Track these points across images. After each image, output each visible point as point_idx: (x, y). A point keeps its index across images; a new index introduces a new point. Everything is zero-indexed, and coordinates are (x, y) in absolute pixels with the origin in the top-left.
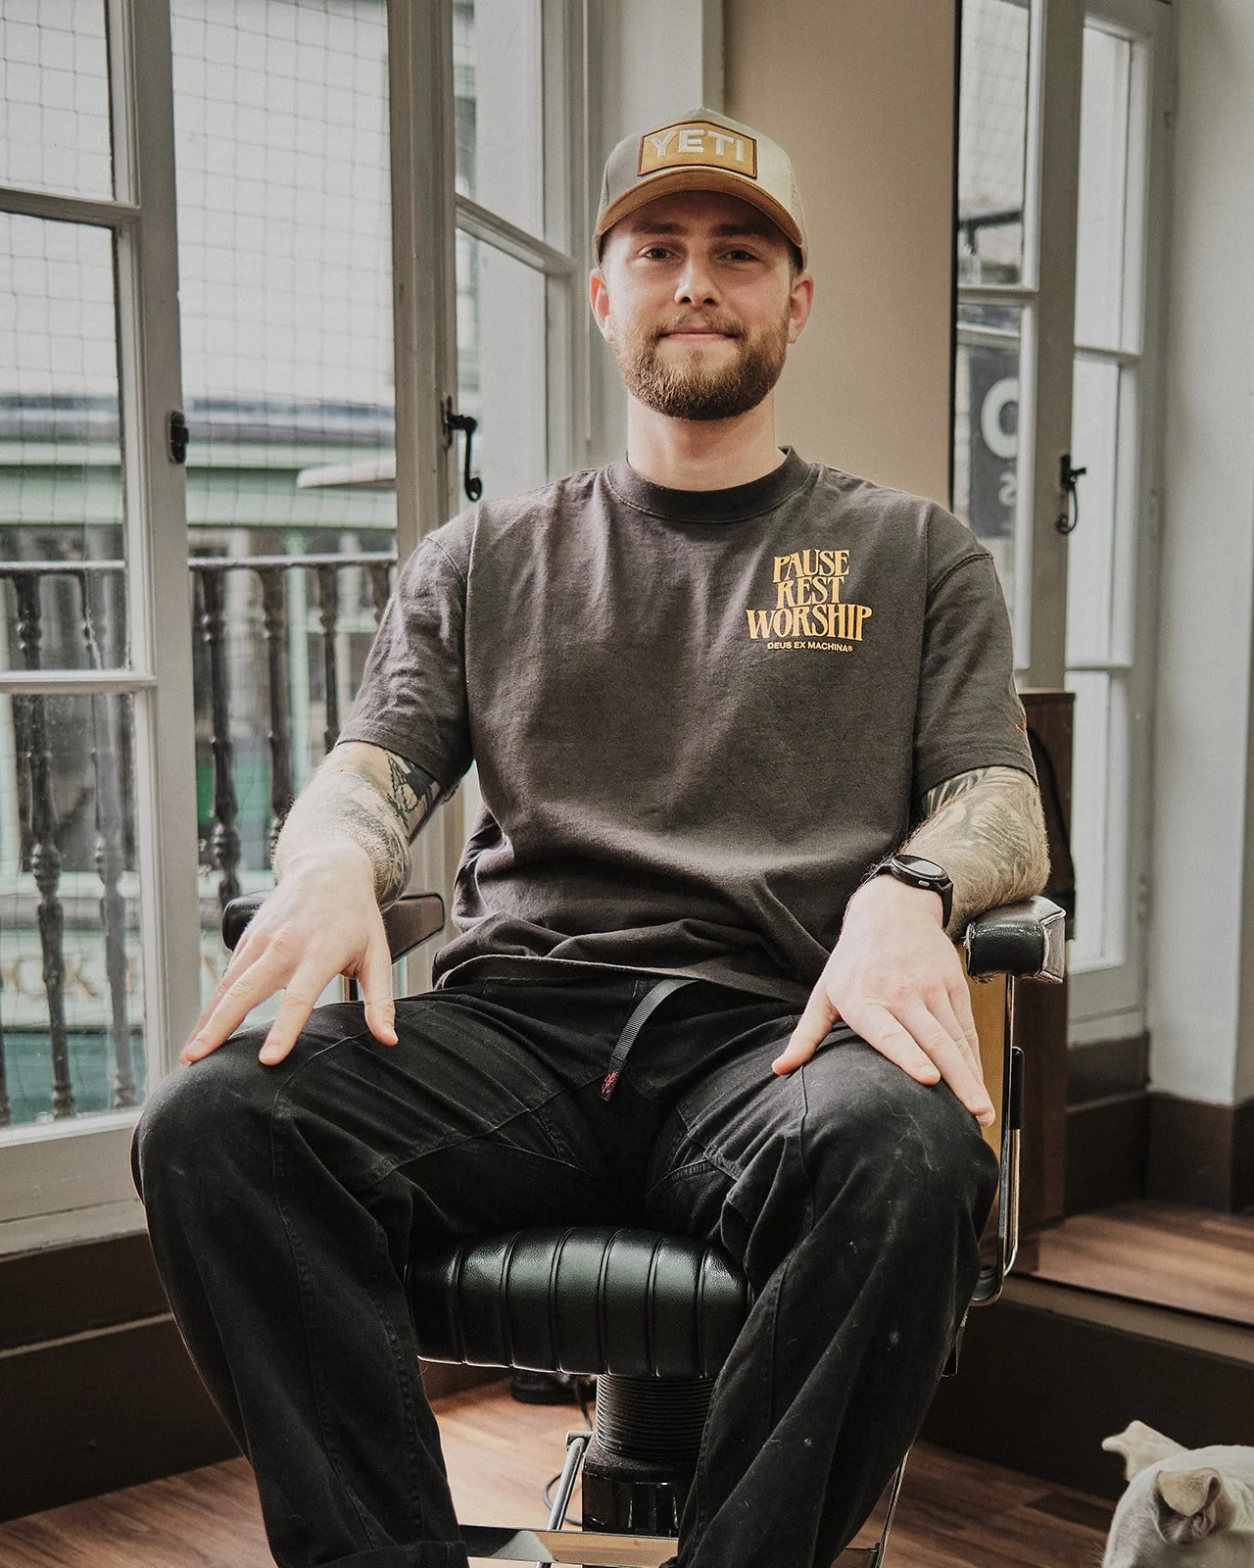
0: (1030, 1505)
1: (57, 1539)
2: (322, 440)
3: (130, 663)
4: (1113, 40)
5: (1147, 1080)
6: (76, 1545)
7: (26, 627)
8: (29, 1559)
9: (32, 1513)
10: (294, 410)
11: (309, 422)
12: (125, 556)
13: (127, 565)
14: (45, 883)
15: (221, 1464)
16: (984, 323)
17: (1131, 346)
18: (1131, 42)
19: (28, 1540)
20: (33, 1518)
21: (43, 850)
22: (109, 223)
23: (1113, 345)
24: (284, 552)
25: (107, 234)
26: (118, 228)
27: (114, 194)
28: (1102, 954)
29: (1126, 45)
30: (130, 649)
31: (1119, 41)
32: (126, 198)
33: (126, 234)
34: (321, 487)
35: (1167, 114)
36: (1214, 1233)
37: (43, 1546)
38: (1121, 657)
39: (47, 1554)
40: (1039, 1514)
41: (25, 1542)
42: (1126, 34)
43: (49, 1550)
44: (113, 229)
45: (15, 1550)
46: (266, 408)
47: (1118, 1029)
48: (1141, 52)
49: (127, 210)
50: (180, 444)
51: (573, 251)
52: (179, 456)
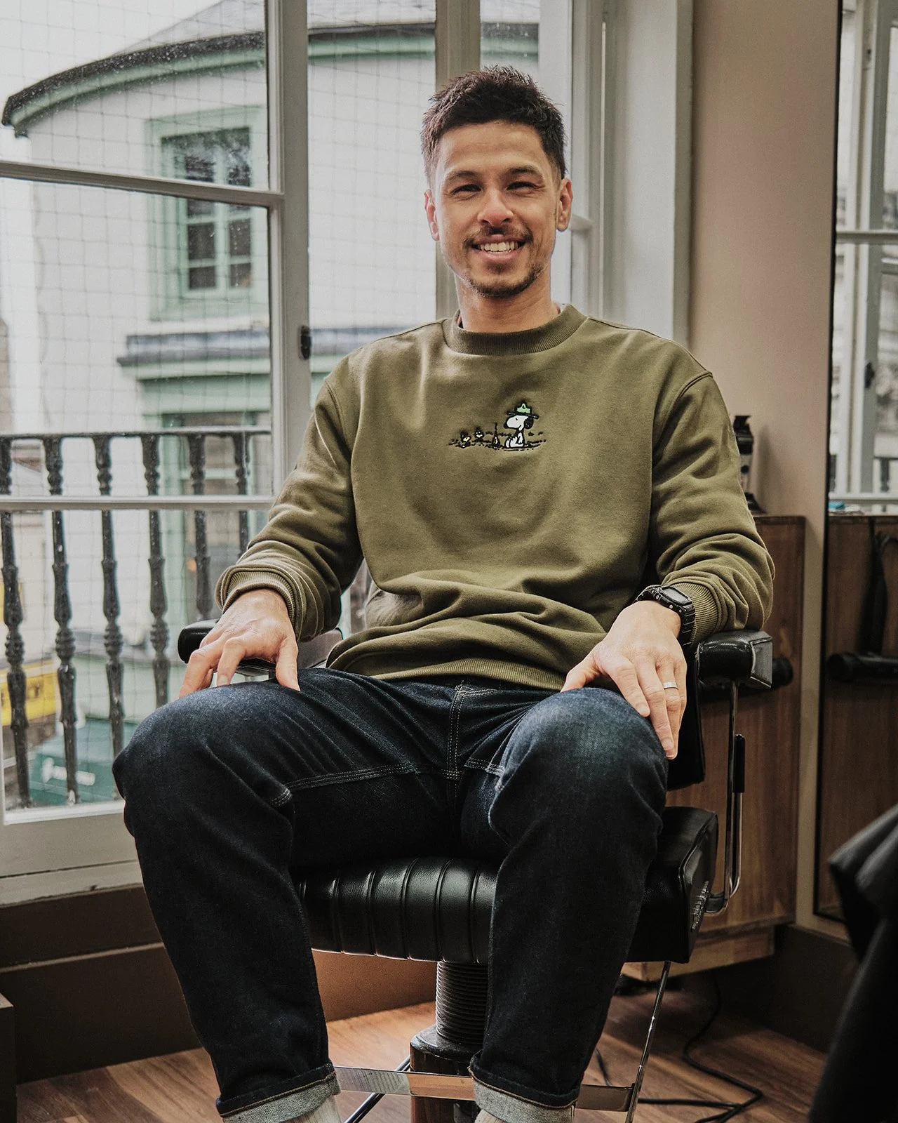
1: (196, 1068)
3: (273, 492)
19: (176, 1068)
20: (185, 1054)
22: (265, 204)
25: (264, 211)
26: (271, 208)
27: (269, 186)
32: (275, 188)
33: (275, 212)
37: (184, 1072)
39: (185, 1078)
41: (175, 1069)
44: (268, 208)
45: (165, 1073)
49: (276, 195)
50: (306, 348)
51: (590, 215)
52: (307, 355)
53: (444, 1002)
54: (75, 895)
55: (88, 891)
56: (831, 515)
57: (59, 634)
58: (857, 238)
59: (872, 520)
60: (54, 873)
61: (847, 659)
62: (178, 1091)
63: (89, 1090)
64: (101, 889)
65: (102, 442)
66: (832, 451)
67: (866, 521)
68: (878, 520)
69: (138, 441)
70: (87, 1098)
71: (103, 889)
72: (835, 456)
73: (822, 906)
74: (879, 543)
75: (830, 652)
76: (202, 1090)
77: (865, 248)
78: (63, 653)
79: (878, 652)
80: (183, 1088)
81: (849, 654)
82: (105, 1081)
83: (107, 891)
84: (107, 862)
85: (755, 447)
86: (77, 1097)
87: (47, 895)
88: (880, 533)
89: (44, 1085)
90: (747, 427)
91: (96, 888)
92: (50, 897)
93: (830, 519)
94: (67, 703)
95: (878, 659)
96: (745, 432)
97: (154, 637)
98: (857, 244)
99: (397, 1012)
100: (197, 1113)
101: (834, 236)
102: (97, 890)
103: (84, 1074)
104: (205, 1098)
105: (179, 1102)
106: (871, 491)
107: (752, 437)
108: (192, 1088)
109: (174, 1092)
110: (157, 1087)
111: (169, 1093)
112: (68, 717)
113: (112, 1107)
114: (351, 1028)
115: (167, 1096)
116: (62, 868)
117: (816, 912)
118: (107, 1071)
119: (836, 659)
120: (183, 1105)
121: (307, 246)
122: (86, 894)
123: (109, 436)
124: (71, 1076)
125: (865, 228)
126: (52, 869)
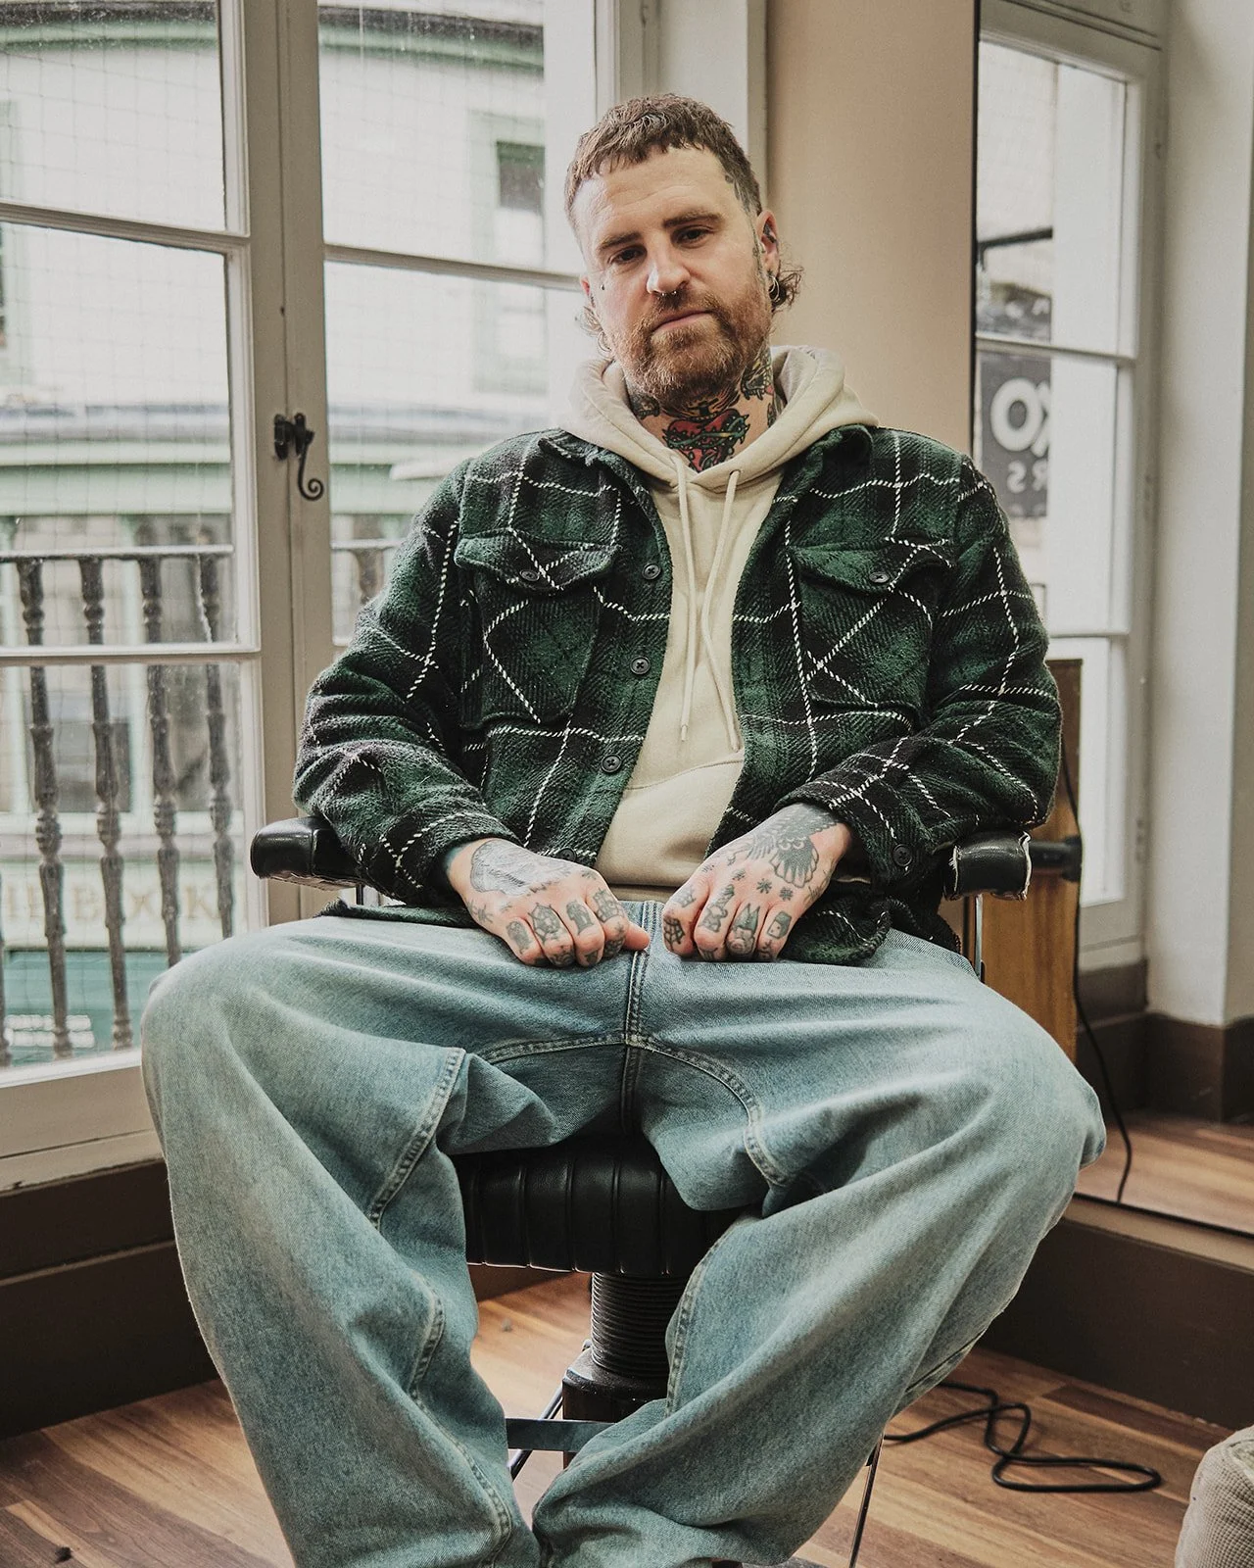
0: (1047, 1396)
2: (409, 439)
3: (237, 636)
4: (1110, 83)
5: (1145, 1002)
6: (184, 1429)
7: (149, 605)
8: (140, 1441)
9: (143, 1398)
10: (388, 413)
11: (402, 424)
12: (233, 542)
13: (235, 550)
14: (163, 830)
16: (996, 331)
17: (1128, 351)
18: (1126, 83)
19: (138, 1422)
20: (145, 1403)
21: (163, 800)
22: (221, 248)
23: (1111, 350)
24: (380, 536)
25: (221, 258)
26: (229, 255)
27: (226, 225)
28: (1105, 889)
29: (1121, 87)
30: (237, 624)
31: (1115, 83)
32: (236, 228)
33: (236, 259)
34: (410, 480)
35: (1158, 146)
36: (1206, 1140)
38: (1120, 626)
39: (157, 1437)
40: (1054, 1404)
42: (1121, 76)
43: (159, 1433)
44: (225, 255)
46: (365, 411)
47: (1121, 956)
48: (1135, 92)
55: (10, 1191)
62: (154, 1457)
63: (28, 1464)
64: (28, 1186)
70: (28, 1476)
71: (31, 1186)
76: (186, 1453)
80: (159, 1451)
82: (47, 1450)
83: (35, 1188)
86: (14, 1476)
91: (20, 1185)
100: (190, 1486)
102: (22, 1188)
104: (193, 1462)
105: (161, 1472)
108: (173, 1452)
109: (147, 1458)
110: (122, 1454)
111: (142, 1461)
113: (68, 1485)
115: (141, 1465)
118: (44, 1435)
120: (166, 1475)
122: (7, 1194)
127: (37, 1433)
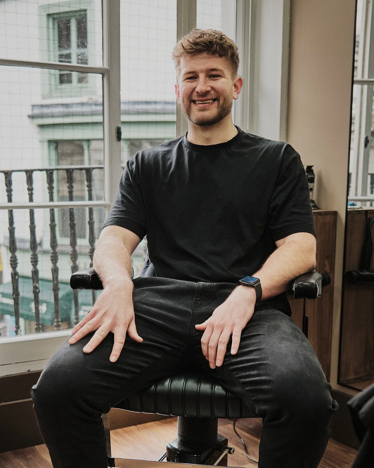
3: (104, 199)
15: (123, 429)
22: (101, 72)
26: (104, 74)
27: (103, 65)
32: (106, 66)
33: (106, 76)
44: (102, 74)
49: (107, 69)
50: (119, 136)
51: (244, 74)
52: (119, 139)
53: (181, 429)
54: (21, 374)
55: (27, 372)
56: (348, 210)
57: (11, 258)
58: (362, 83)
59: (366, 212)
60: (12, 365)
61: (354, 273)
63: (28, 456)
64: (32, 371)
65: (29, 173)
66: (350, 172)
67: (364, 212)
68: (369, 212)
69: (45, 172)
70: (27, 460)
71: (34, 371)
72: (351, 174)
73: (341, 379)
74: (370, 221)
75: (347, 271)
77: (365, 87)
78: (13, 266)
79: (368, 270)
81: (355, 271)
82: (34, 452)
83: (35, 372)
84: (34, 360)
85: (316, 180)
86: (23, 460)
87: (10, 374)
88: (370, 217)
89: (9, 454)
90: (312, 171)
92: (11, 375)
93: (348, 212)
94: (15, 288)
95: (368, 273)
96: (311, 173)
97: (52, 258)
98: (362, 85)
99: (157, 422)
101: (353, 82)
102: (30, 372)
103: (26, 449)
106: (366, 196)
107: (314, 175)
112: (15, 293)
113: (38, 464)
114: (138, 429)
116: (16, 362)
117: (339, 383)
118: (35, 448)
119: (350, 273)
121: (120, 91)
122: (26, 374)
123: (32, 171)
124: (20, 450)
125: (366, 78)
126: (12, 363)
127: (33, 447)
